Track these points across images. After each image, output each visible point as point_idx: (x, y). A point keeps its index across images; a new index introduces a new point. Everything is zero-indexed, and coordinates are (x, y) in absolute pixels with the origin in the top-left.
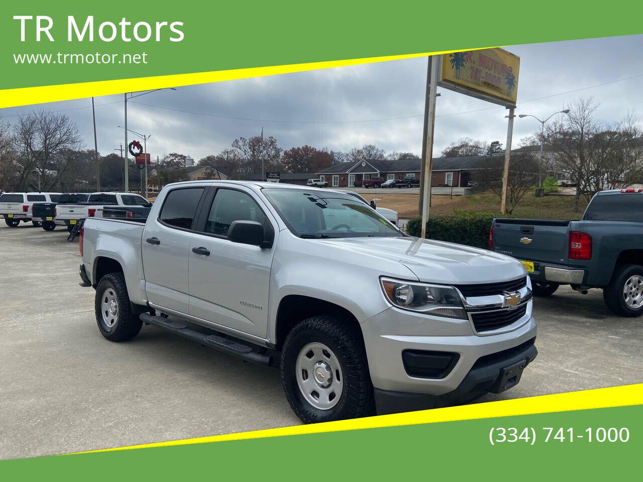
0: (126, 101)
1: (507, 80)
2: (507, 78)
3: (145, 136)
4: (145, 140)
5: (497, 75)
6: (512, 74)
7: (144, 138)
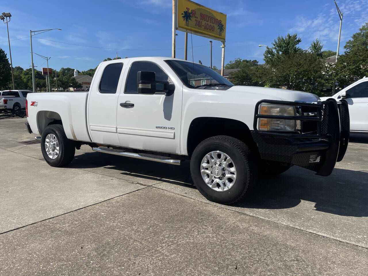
0: (31, 37)
1: (218, 27)
2: (218, 26)
3: (47, 58)
4: (47, 60)
5: (212, 25)
6: (222, 24)
7: (46, 59)
